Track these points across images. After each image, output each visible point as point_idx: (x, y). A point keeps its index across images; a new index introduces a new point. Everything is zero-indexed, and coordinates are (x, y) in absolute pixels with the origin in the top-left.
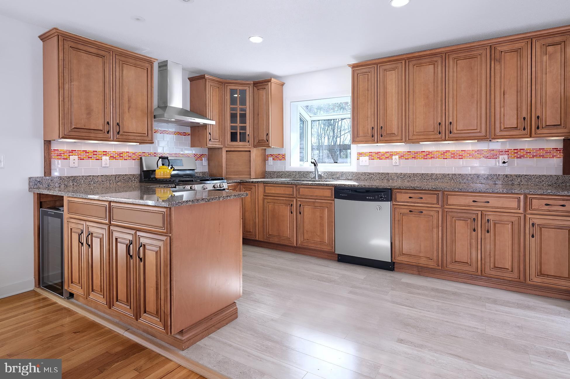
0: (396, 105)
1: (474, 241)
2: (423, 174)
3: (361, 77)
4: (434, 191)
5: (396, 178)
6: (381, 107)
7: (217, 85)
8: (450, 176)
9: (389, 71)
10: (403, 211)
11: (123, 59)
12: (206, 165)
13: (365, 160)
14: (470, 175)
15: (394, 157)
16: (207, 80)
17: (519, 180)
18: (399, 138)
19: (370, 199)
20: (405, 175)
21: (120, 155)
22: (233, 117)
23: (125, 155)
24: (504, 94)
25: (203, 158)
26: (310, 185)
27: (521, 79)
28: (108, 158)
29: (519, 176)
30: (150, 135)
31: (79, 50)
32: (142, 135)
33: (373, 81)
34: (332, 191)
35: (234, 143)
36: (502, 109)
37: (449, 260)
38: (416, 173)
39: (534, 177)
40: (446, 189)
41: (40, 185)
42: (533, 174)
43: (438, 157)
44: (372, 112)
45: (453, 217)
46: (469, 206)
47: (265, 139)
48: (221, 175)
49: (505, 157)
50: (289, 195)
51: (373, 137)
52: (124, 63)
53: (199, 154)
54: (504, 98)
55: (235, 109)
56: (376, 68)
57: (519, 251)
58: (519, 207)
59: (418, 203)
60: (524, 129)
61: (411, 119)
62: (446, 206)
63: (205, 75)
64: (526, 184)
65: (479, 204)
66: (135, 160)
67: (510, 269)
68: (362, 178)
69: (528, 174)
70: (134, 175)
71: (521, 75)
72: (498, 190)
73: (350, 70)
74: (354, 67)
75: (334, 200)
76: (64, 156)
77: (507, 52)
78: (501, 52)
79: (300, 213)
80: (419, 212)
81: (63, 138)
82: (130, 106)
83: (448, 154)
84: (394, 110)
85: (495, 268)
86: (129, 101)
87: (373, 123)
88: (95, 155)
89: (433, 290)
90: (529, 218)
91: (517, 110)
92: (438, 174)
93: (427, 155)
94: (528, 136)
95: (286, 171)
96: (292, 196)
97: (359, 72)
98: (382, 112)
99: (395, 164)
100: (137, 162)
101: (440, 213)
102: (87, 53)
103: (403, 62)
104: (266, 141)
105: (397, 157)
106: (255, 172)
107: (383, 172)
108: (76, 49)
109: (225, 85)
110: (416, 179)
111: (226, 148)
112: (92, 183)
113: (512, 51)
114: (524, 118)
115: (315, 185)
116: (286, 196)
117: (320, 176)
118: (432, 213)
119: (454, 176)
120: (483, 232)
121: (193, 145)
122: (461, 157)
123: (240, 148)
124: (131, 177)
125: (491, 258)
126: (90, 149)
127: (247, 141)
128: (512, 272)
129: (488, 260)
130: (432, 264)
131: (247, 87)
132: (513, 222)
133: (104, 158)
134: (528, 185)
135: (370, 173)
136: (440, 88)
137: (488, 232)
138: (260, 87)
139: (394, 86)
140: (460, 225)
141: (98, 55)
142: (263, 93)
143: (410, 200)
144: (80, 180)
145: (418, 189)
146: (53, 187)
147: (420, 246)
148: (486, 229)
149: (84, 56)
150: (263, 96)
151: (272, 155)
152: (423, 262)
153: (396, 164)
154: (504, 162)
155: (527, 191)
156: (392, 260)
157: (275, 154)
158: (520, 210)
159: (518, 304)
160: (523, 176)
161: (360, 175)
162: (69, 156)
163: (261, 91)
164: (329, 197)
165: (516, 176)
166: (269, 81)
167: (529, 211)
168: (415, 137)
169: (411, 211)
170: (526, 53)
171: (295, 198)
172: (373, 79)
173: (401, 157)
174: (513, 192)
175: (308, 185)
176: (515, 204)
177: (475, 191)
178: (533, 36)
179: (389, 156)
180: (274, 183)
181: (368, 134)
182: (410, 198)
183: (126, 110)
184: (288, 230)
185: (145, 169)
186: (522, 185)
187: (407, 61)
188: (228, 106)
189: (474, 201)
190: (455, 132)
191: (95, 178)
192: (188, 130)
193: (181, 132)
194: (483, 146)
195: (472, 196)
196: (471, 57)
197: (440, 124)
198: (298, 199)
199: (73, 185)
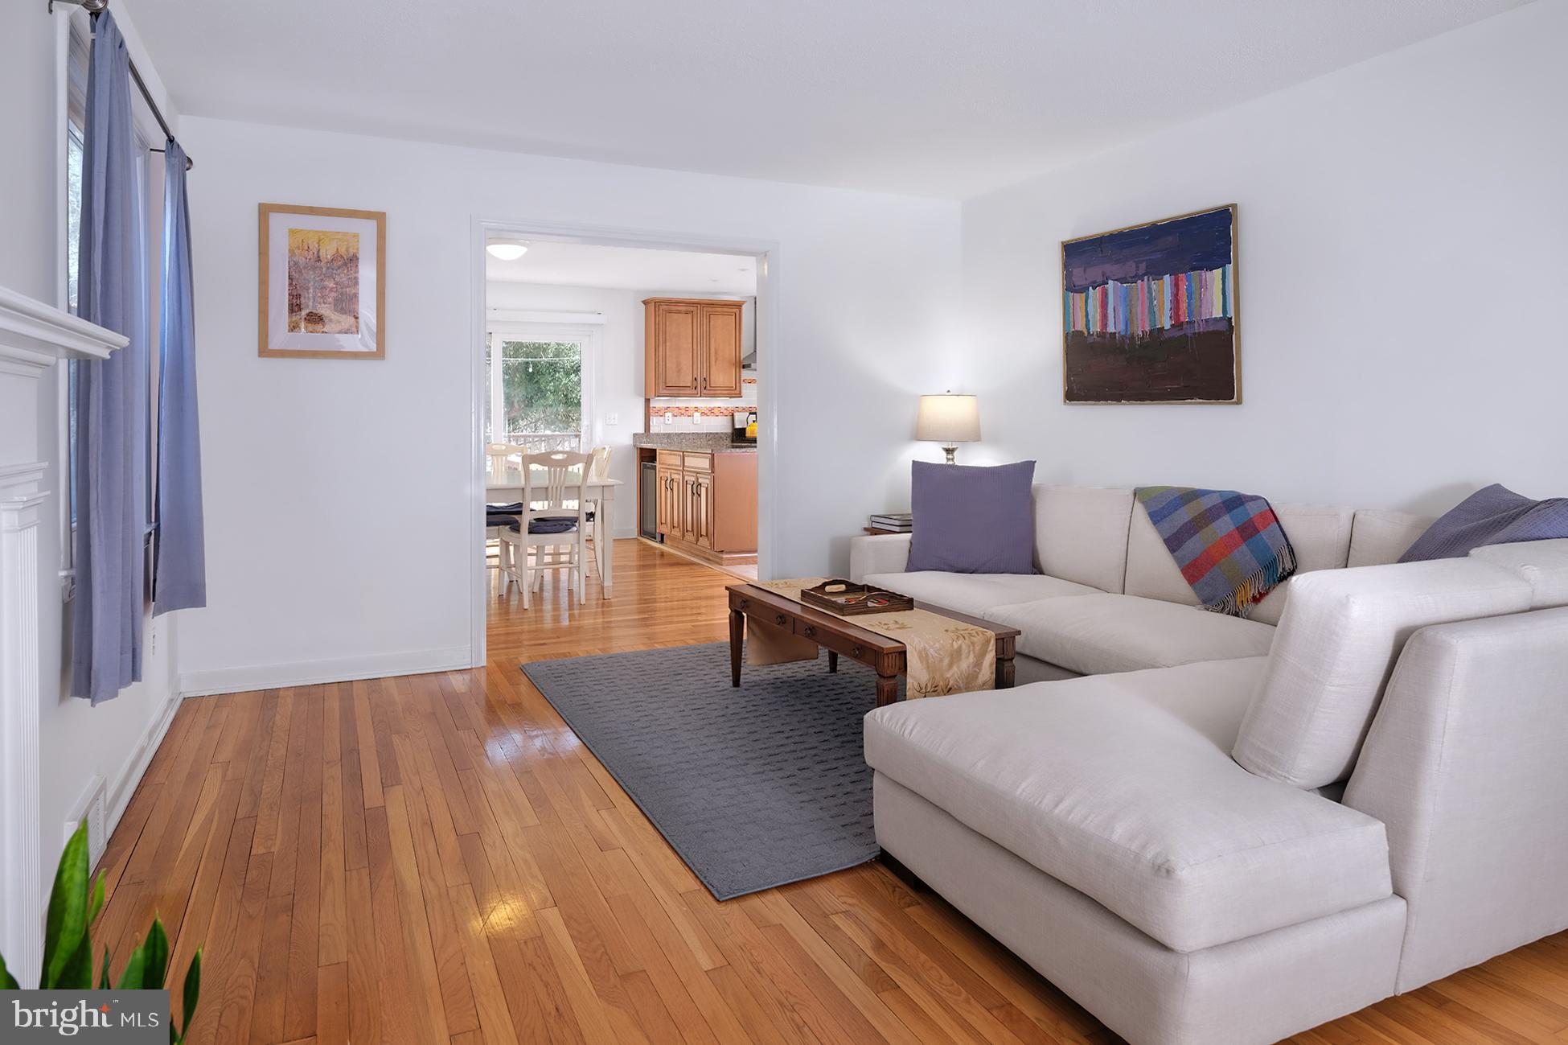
11: (710, 309)
21: (711, 411)
23: (716, 411)
28: (699, 414)
30: (738, 389)
32: (729, 389)
41: (640, 440)
52: (712, 313)
66: (727, 416)
70: (725, 434)
76: (660, 413)
81: (658, 396)
86: (717, 352)
88: (686, 412)
100: (729, 418)
102: (677, 312)
112: (684, 441)
124: (723, 437)
126: (681, 406)
133: (696, 414)
141: (687, 312)
144: (674, 437)
146: (651, 442)
162: (664, 413)
183: (714, 363)
185: (737, 427)
191: (686, 435)
199: (668, 440)
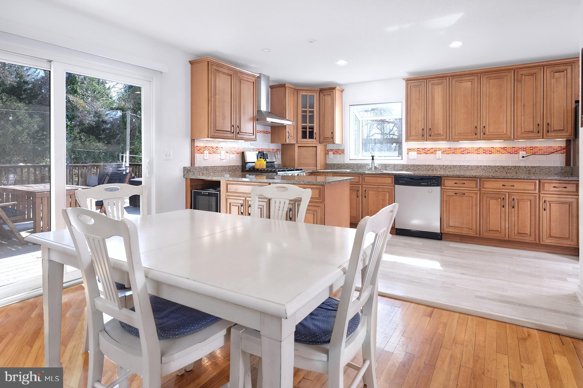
0: (442, 111)
1: (503, 215)
2: (461, 166)
3: (413, 89)
4: (473, 178)
5: (439, 169)
6: (430, 113)
7: (292, 92)
8: (482, 167)
9: (436, 85)
10: (449, 194)
12: (280, 158)
13: (414, 154)
14: (498, 166)
15: (437, 152)
16: (287, 88)
17: (534, 170)
18: (444, 137)
19: (424, 184)
20: (447, 166)
21: (230, 150)
22: (304, 118)
23: (232, 150)
24: (524, 107)
25: (278, 153)
26: (375, 174)
27: (536, 96)
28: (224, 152)
29: (534, 167)
33: (423, 93)
34: (392, 179)
35: (305, 140)
36: (523, 117)
37: (485, 229)
38: (456, 165)
39: (545, 167)
40: (483, 177)
41: (189, 173)
42: (544, 166)
43: (472, 152)
44: (423, 117)
45: (488, 197)
46: (499, 189)
47: (330, 136)
48: (294, 167)
49: (524, 153)
50: (356, 182)
51: (423, 136)
52: (242, 79)
53: (275, 149)
54: (524, 109)
55: (306, 112)
56: (426, 82)
57: (535, 221)
58: (535, 189)
59: (461, 187)
60: (538, 132)
61: (453, 123)
62: (482, 190)
63: (285, 84)
64: (540, 173)
65: (507, 187)
66: (239, 154)
67: (529, 234)
68: (412, 168)
69: (541, 166)
70: (238, 166)
71: (536, 92)
72: (521, 177)
73: (404, 83)
74: (408, 80)
75: (394, 186)
76: (201, 150)
77: (526, 75)
78: (522, 75)
79: (365, 197)
80: (463, 194)
81: (211, 137)
83: (481, 150)
84: (440, 115)
85: (518, 234)
86: (244, 108)
87: (423, 125)
88: (217, 150)
89: (474, 250)
90: (543, 197)
91: (533, 118)
92: (473, 166)
93: (464, 151)
94: (541, 137)
95: (345, 163)
96: (358, 184)
97: (411, 84)
98: (430, 116)
99: (438, 158)
101: (478, 194)
102: (223, 73)
103: (448, 79)
104: (331, 138)
105: (440, 152)
106: (320, 164)
107: (429, 164)
108: (217, 71)
109: (297, 91)
110: (455, 169)
111: (298, 144)
112: (216, 172)
113: (530, 75)
114: (538, 125)
115: (378, 175)
116: (353, 183)
117: (375, 168)
118: (472, 195)
119: (485, 167)
120: (510, 207)
121: (272, 142)
122: (490, 152)
123: (309, 144)
124: (237, 168)
125: (515, 227)
127: (314, 138)
128: (530, 236)
129: (513, 228)
130: (472, 234)
131: (315, 93)
132: (531, 200)
133: (222, 152)
134: (540, 174)
135: (418, 165)
136: (476, 100)
137: (513, 207)
138: (325, 93)
139: (440, 97)
140: (493, 202)
142: (328, 98)
143: (456, 185)
145: (462, 176)
147: (463, 219)
148: (512, 206)
149: (221, 75)
150: (329, 101)
151: (332, 150)
152: (465, 232)
153: (440, 158)
154: (523, 157)
155: (541, 178)
156: (441, 232)
157: (335, 149)
158: (536, 191)
159: (535, 257)
160: (537, 167)
161: (410, 167)
162: (204, 150)
163: (326, 97)
164: (389, 184)
165: (532, 167)
166: (334, 88)
167: (542, 191)
168: (456, 137)
169: (456, 194)
170: (540, 76)
171: (360, 185)
172: (423, 90)
173: (443, 152)
174: (531, 178)
175: (373, 174)
176: (532, 187)
177: (504, 178)
178: (544, 64)
179: (434, 151)
180: (343, 173)
181: (419, 134)
182: (455, 183)
184: (354, 211)
185: (248, 161)
186: (537, 174)
187: (451, 78)
188: (300, 109)
189: (503, 185)
190: (487, 134)
191: (217, 168)
192: (269, 129)
193: (264, 131)
194: (508, 145)
195: (501, 181)
196: (500, 78)
197: (476, 127)
198: (363, 186)
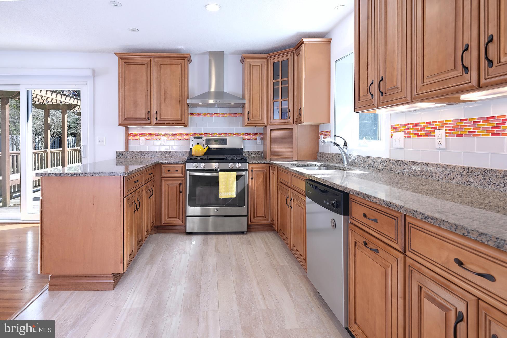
7: (258, 62)
11: (161, 61)
12: (261, 144)
13: (399, 138)
15: (437, 133)
16: (246, 60)
18: (402, 94)
25: (258, 138)
28: (165, 138)
31: (130, 64)
32: (176, 119)
35: (276, 121)
41: (121, 156)
52: (161, 64)
53: (252, 133)
66: (187, 139)
76: (136, 137)
82: (166, 97)
86: (165, 93)
88: (155, 136)
99: (438, 147)
102: (135, 64)
104: (300, 116)
105: (443, 131)
106: (298, 153)
108: (128, 63)
109: (267, 59)
111: (270, 126)
123: (282, 126)
126: (152, 132)
127: (288, 118)
131: (289, 56)
133: (163, 138)
141: (142, 64)
144: (145, 154)
146: (128, 158)
149: (132, 66)
151: (323, 133)
153: (442, 147)
162: (139, 137)
166: (302, 43)
173: (450, 131)
182: (364, 215)
183: (163, 101)
188: (271, 81)
193: (232, 114)
199: (141, 157)
